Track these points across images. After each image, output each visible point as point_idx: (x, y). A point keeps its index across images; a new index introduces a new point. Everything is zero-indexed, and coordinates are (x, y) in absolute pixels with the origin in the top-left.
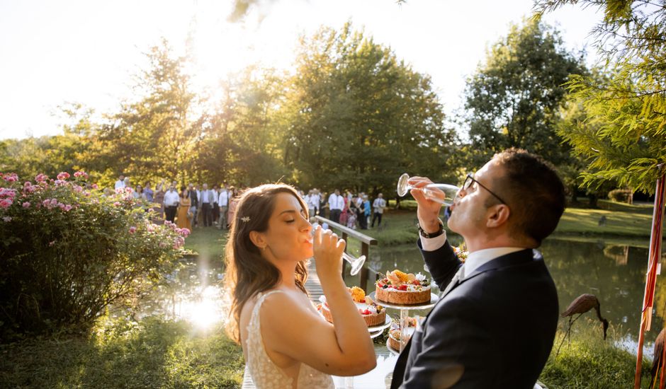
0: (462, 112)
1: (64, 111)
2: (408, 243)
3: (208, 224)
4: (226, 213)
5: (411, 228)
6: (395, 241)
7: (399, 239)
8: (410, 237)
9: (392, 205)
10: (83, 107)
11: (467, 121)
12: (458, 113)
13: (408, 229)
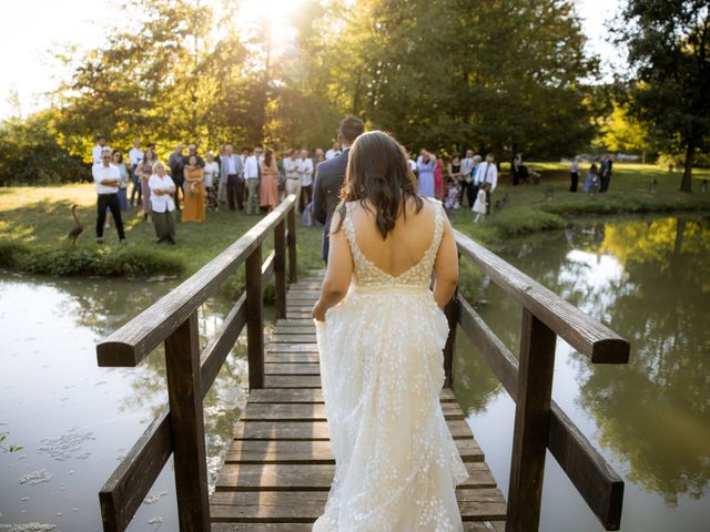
0: (620, 23)
1: (57, 56)
2: (544, 229)
3: (236, 205)
4: (258, 188)
5: (543, 204)
6: (525, 228)
7: (530, 223)
8: (547, 220)
9: (505, 170)
10: (78, 48)
11: (626, 37)
12: (612, 25)
13: (539, 205)
